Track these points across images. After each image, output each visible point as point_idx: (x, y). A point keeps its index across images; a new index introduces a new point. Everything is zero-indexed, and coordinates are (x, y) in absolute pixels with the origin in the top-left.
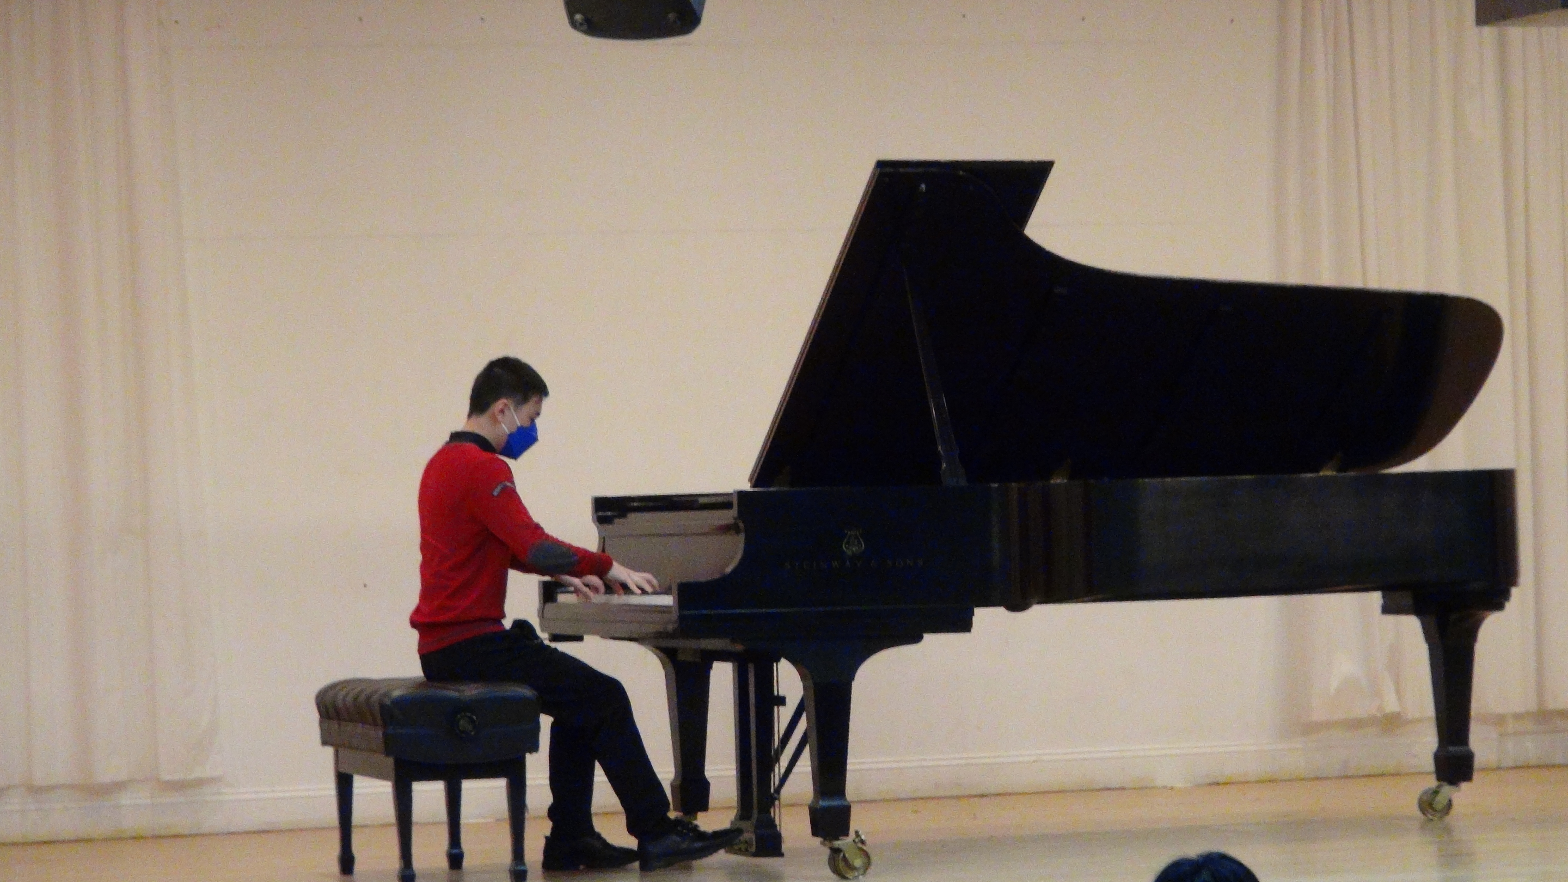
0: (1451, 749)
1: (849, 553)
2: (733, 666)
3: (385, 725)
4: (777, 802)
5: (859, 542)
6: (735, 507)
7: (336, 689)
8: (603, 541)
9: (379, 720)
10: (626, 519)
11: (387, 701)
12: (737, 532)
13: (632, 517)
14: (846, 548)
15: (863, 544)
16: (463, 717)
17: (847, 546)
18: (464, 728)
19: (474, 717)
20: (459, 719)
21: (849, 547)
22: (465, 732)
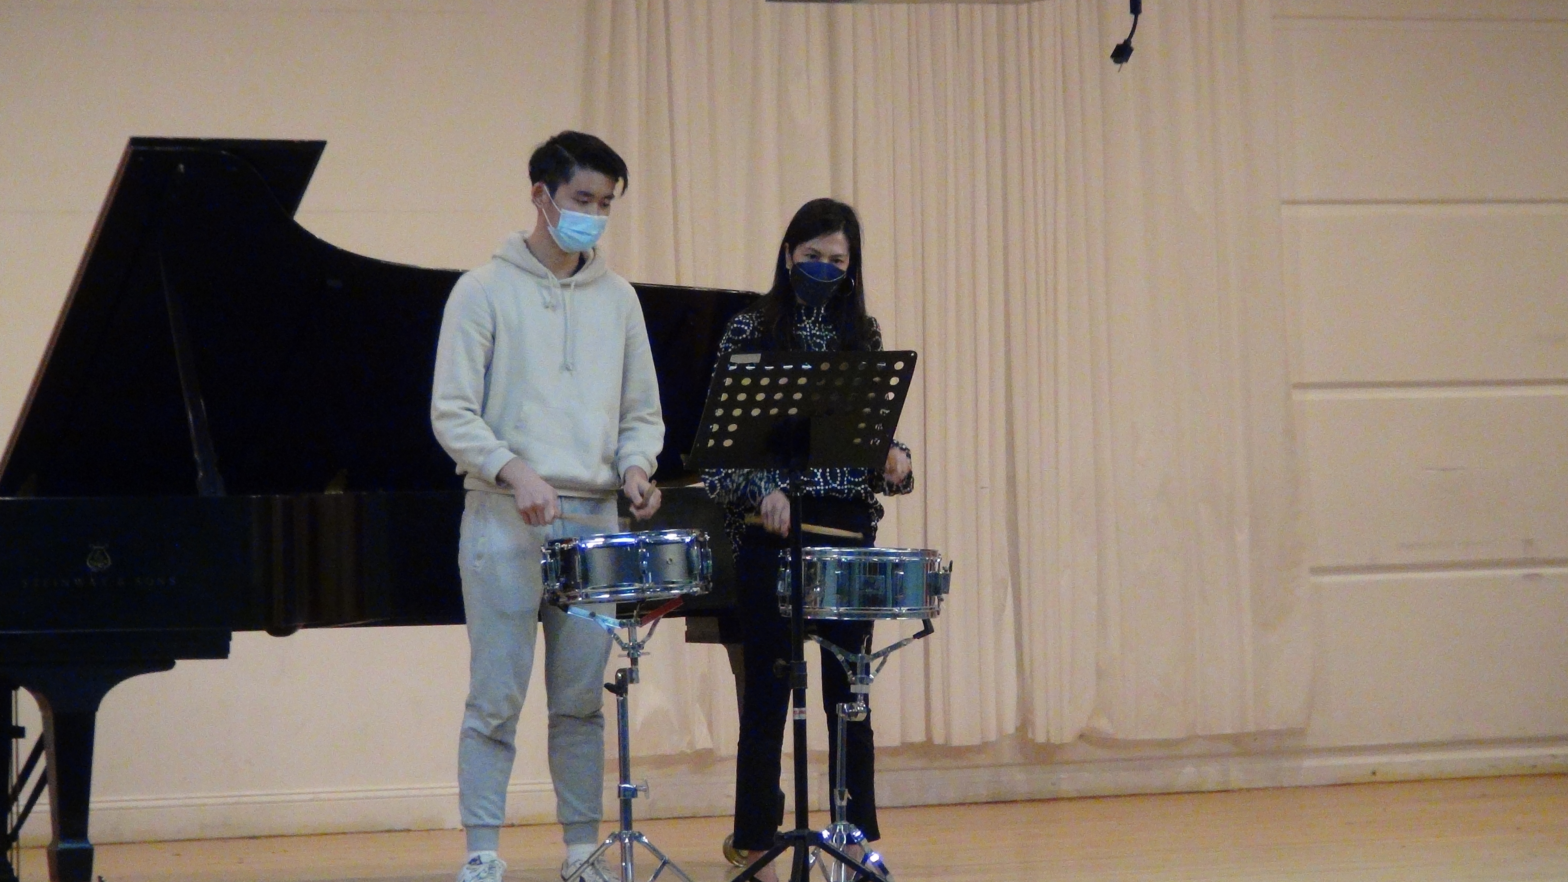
4: (14, 844)
5: (106, 558)
14: (91, 564)
15: (109, 560)
17: (92, 561)
21: (93, 563)
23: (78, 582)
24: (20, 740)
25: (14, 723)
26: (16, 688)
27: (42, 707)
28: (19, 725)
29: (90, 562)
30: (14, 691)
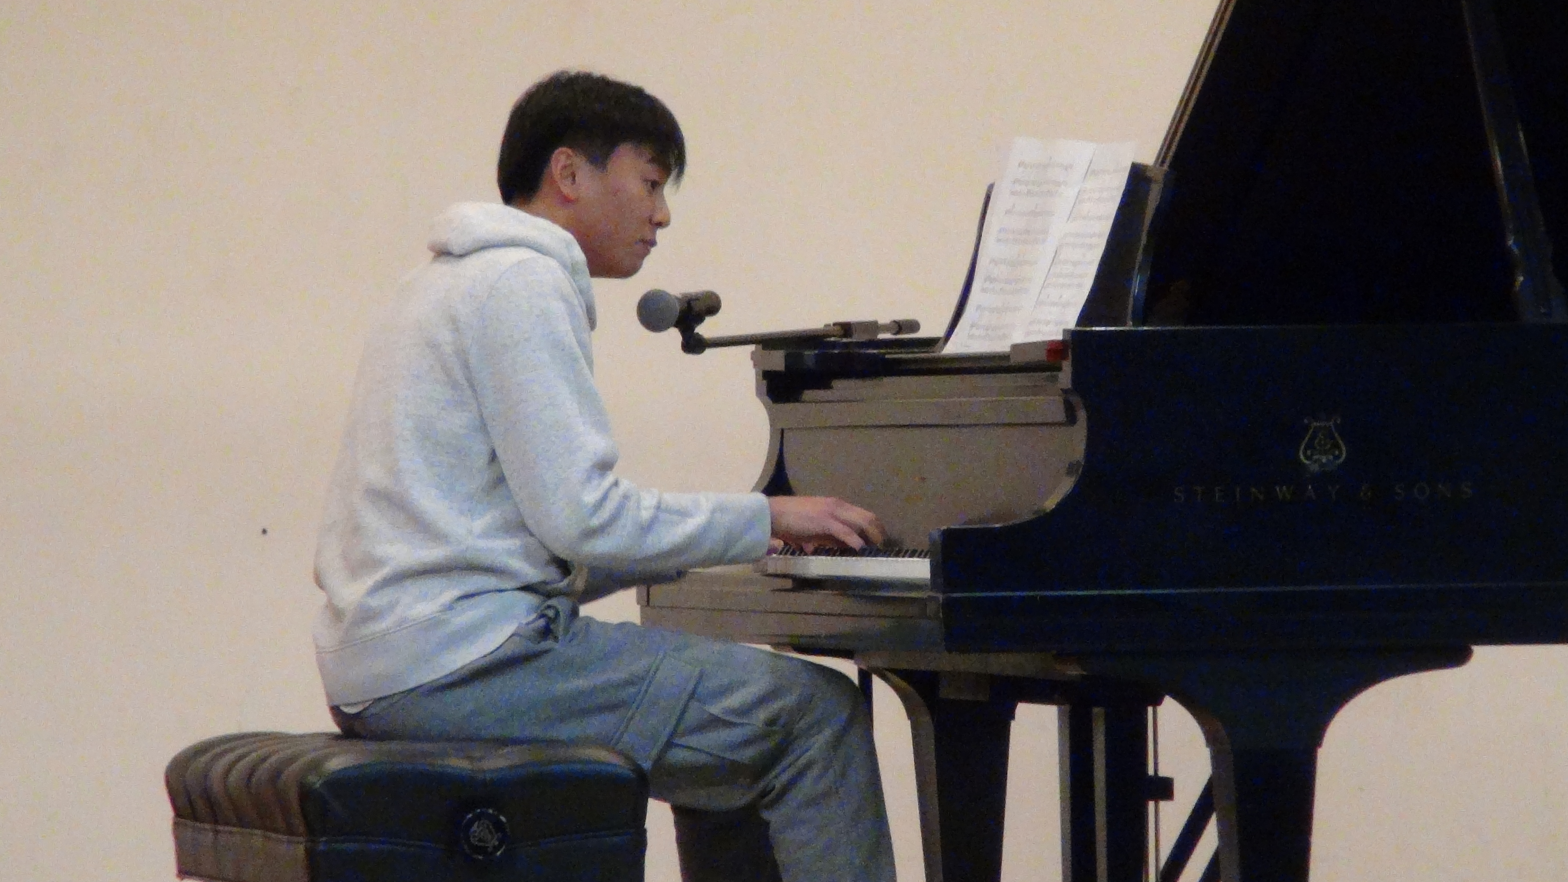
1: (1315, 468)
2: (1061, 714)
3: (312, 832)
5: (1336, 446)
6: (1067, 366)
7: (209, 755)
8: (780, 437)
9: (298, 822)
10: (829, 392)
11: (315, 781)
12: (1071, 419)
13: (842, 387)
14: (1307, 458)
15: (1344, 448)
16: (478, 817)
17: (1309, 452)
18: (480, 840)
19: (503, 819)
20: (471, 823)
21: (1312, 455)
22: (482, 850)
23: (1282, 492)
24: (1164, 806)
25: (1151, 772)
26: (1157, 702)
27: (1212, 739)
28: (1162, 773)
29: (1305, 454)
30: (1150, 709)
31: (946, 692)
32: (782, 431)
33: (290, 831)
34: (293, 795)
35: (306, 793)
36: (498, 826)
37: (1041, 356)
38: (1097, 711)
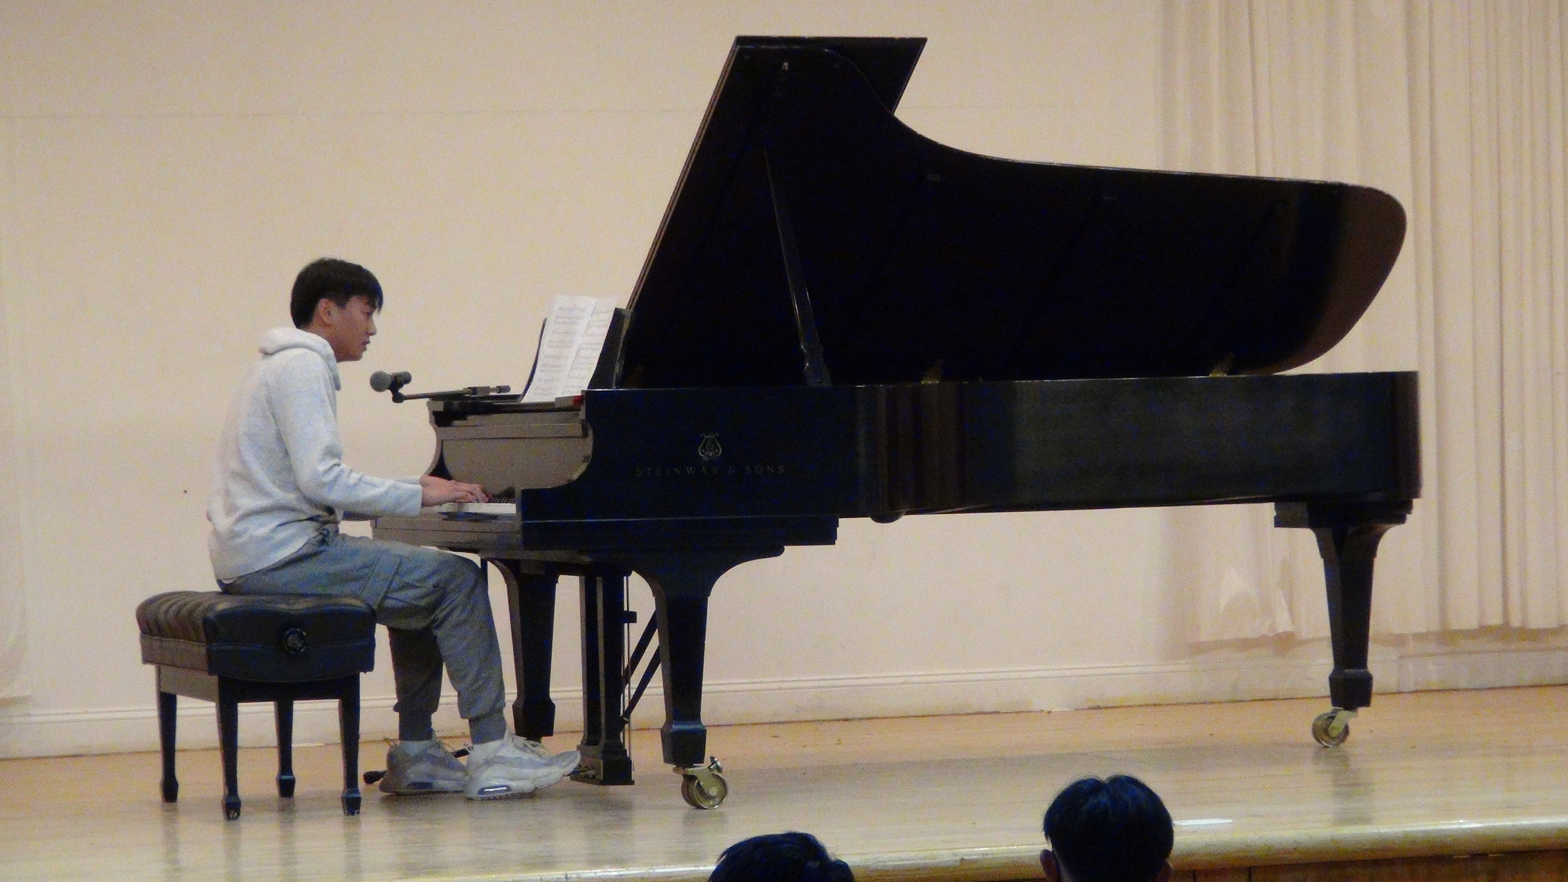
0: (1346, 671)
2: (581, 580)
3: (209, 641)
4: (627, 726)
5: (717, 447)
6: (583, 408)
7: (158, 603)
8: (441, 444)
9: (203, 636)
10: (465, 421)
11: (211, 615)
12: (585, 435)
13: (472, 419)
14: (702, 453)
15: (720, 449)
16: (292, 633)
17: (703, 451)
18: (293, 644)
19: (304, 634)
20: (288, 635)
21: (704, 452)
22: (294, 649)
23: (690, 470)
24: (632, 625)
25: (626, 609)
26: (628, 574)
27: (655, 593)
28: (630, 610)
29: (701, 452)
30: (625, 578)
31: (525, 571)
32: (442, 441)
33: (199, 641)
34: (200, 623)
35: (206, 621)
36: (301, 637)
37: (571, 403)
38: (599, 579)
